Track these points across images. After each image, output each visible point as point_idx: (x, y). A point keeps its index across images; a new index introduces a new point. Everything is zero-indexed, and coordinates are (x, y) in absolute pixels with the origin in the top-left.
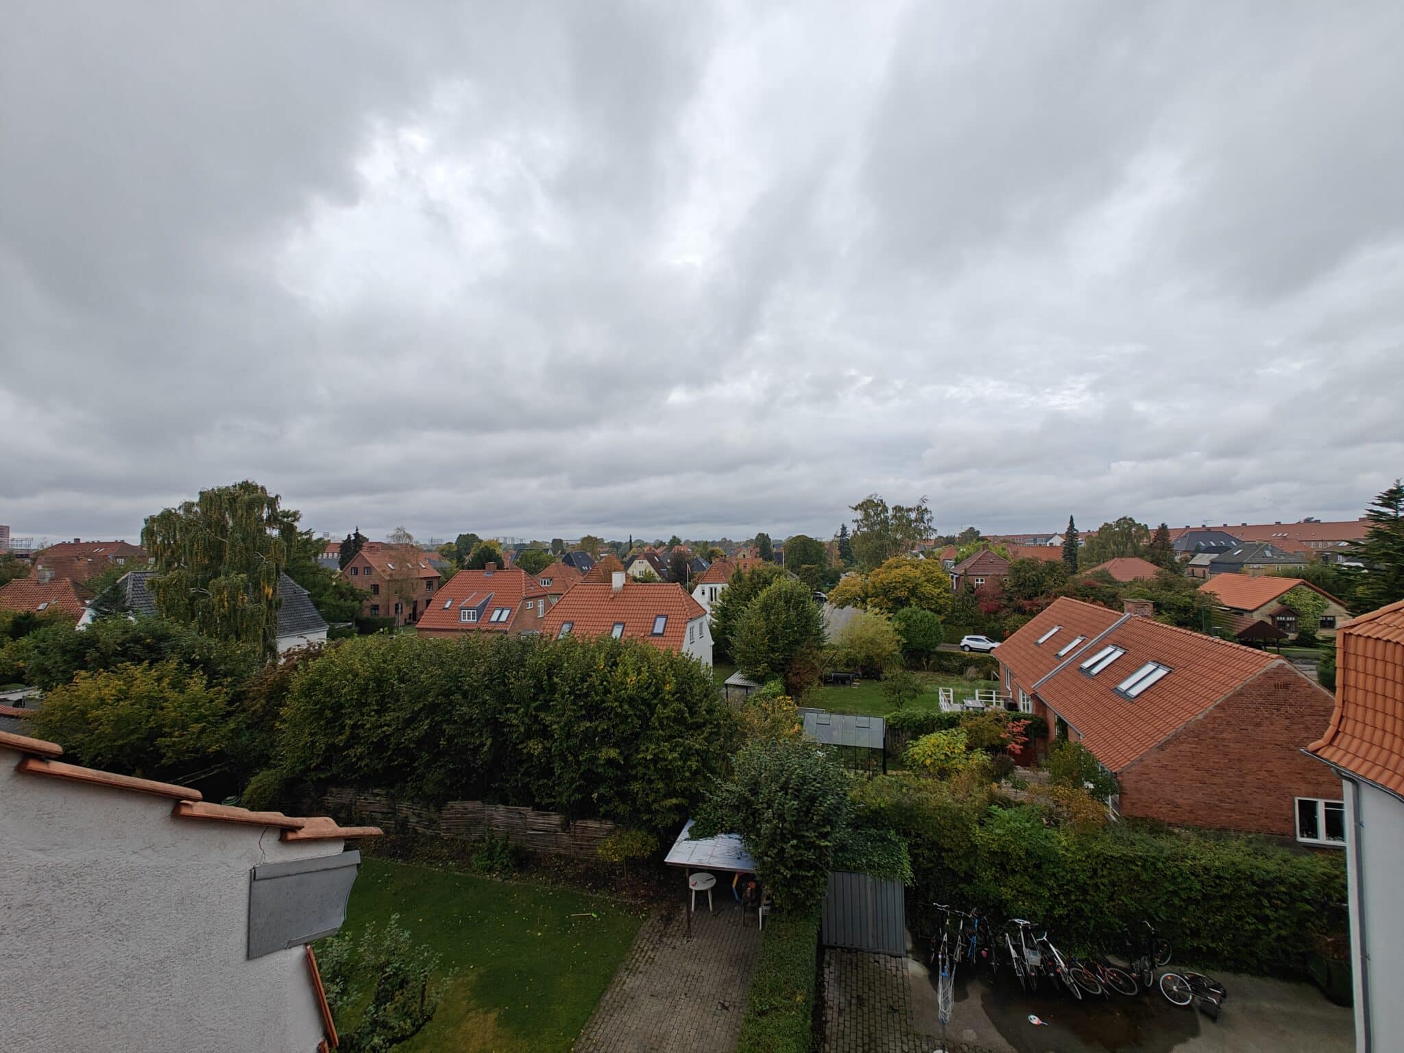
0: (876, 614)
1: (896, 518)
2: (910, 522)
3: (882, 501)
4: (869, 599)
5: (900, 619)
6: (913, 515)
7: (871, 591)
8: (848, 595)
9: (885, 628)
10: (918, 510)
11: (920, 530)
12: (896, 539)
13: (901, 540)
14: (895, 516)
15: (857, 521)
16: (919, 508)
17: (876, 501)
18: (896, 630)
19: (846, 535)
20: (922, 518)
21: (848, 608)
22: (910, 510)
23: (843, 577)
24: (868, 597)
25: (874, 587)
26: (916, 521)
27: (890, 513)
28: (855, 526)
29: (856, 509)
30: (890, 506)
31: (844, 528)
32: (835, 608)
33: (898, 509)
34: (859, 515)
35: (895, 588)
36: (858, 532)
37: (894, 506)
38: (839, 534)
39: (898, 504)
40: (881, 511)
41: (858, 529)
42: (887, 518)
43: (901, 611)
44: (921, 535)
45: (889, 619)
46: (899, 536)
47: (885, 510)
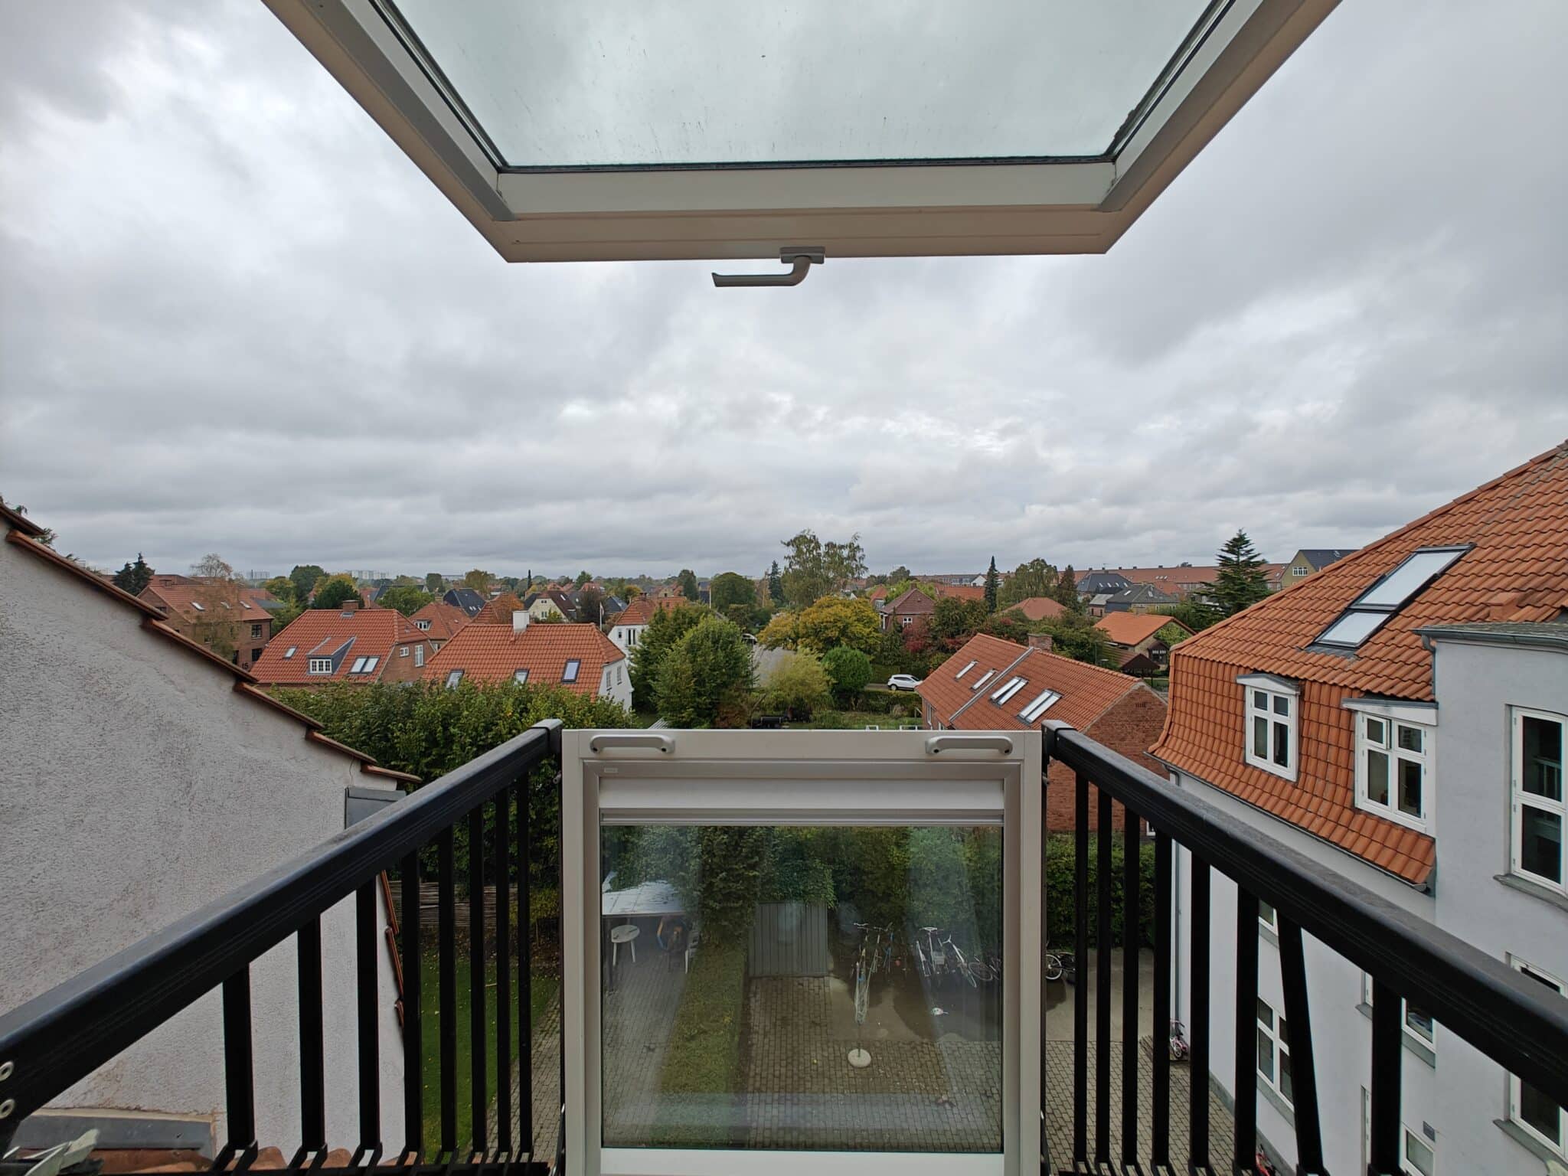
0: (806, 655)
1: (829, 556)
2: (842, 559)
3: (814, 537)
4: (800, 640)
5: (830, 659)
6: (845, 553)
7: (802, 631)
8: (778, 636)
9: (815, 668)
10: (850, 547)
11: (852, 568)
12: (827, 577)
13: (834, 579)
14: (827, 553)
15: (789, 557)
16: (851, 545)
17: (808, 537)
18: (826, 670)
19: (777, 573)
20: (854, 555)
21: (779, 650)
22: (842, 547)
23: (774, 618)
24: (798, 637)
25: (806, 627)
26: (848, 558)
27: (823, 550)
28: (787, 563)
29: (788, 545)
30: (823, 542)
31: (775, 565)
32: (765, 649)
33: (830, 545)
34: (791, 551)
35: (826, 628)
36: (790, 570)
37: (827, 542)
38: (770, 572)
39: (831, 540)
40: (813, 548)
41: (790, 566)
42: (819, 555)
43: (831, 652)
44: (853, 574)
45: (819, 659)
46: (831, 575)
47: (818, 546)
